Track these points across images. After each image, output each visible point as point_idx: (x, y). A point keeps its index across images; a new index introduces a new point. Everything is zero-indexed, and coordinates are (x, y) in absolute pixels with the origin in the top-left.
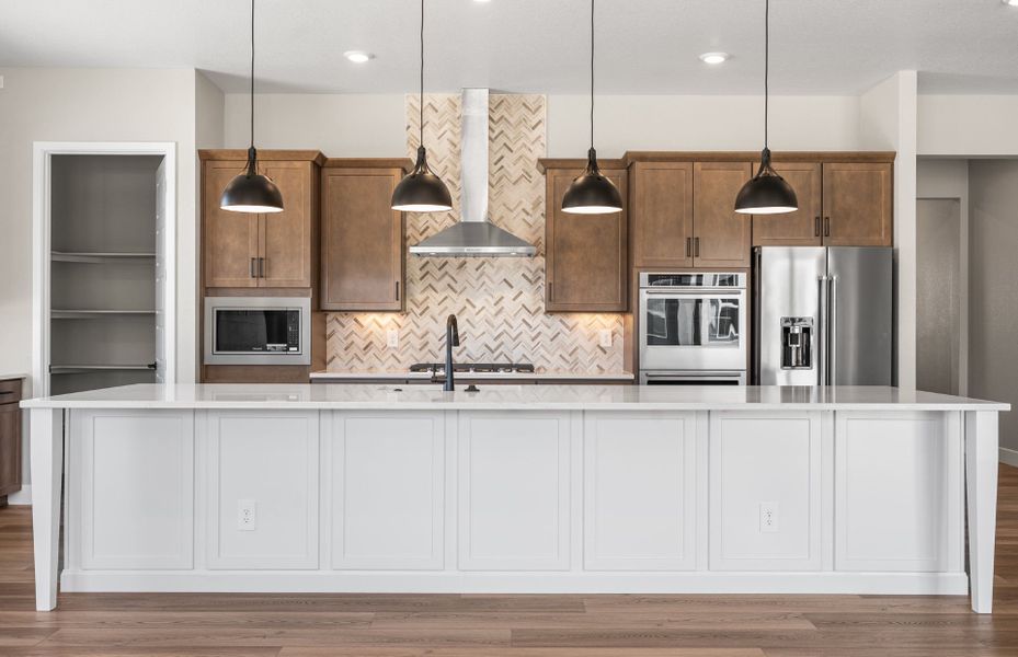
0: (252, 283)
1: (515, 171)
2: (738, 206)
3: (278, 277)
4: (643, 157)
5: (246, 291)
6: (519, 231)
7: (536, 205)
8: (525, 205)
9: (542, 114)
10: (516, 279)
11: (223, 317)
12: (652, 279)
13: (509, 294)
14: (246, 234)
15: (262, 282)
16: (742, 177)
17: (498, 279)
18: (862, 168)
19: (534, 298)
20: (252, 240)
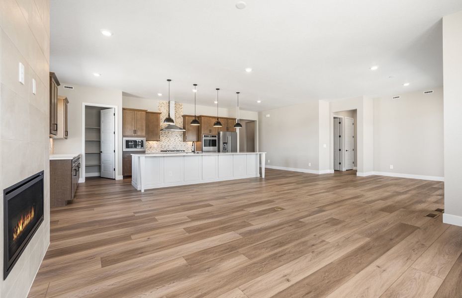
0: (134, 135)
1: (178, 116)
3: (139, 133)
4: (203, 116)
5: (132, 136)
6: (178, 125)
7: (181, 122)
8: (179, 122)
9: (182, 106)
10: (178, 135)
11: (127, 142)
12: (204, 136)
13: (177, 138)
14: (132, 125)
15: (136, 135)
16: (215, 121)
17: (175, 135)
18: (232, 120)
19: (181, 139)
20: (133, 126)
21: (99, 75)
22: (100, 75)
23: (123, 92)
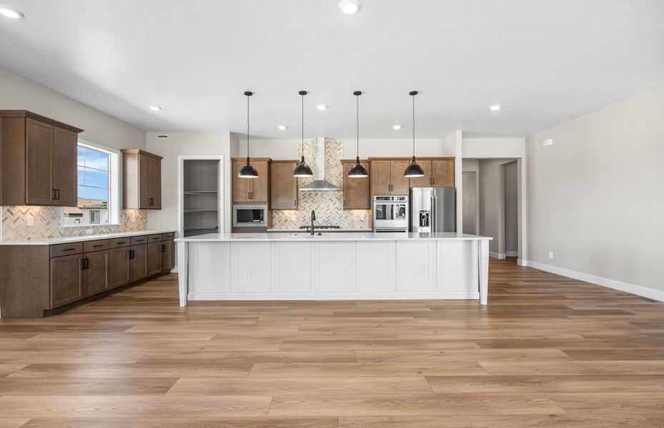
0: (249, 200)
1: (333, 164)
2: (405, 174)
3: (257, 198)
4: (374, 159)
5: (247, 203)
6: (335, 183)
7: (340, 175)
8: (337, 175)
9: (342, 145)
10: (334, 198)
11: (239, 212)
12: (378, 198)
13: (331, 203)
14: (246, 185)
15: (252, 200)
16: (407, 165)
17: (328, 199)
18: (445, 162)
19: (339, 205)
20: (248, 187)
21: (158, 109)
22: (160, 108)
23: (231, 133)
